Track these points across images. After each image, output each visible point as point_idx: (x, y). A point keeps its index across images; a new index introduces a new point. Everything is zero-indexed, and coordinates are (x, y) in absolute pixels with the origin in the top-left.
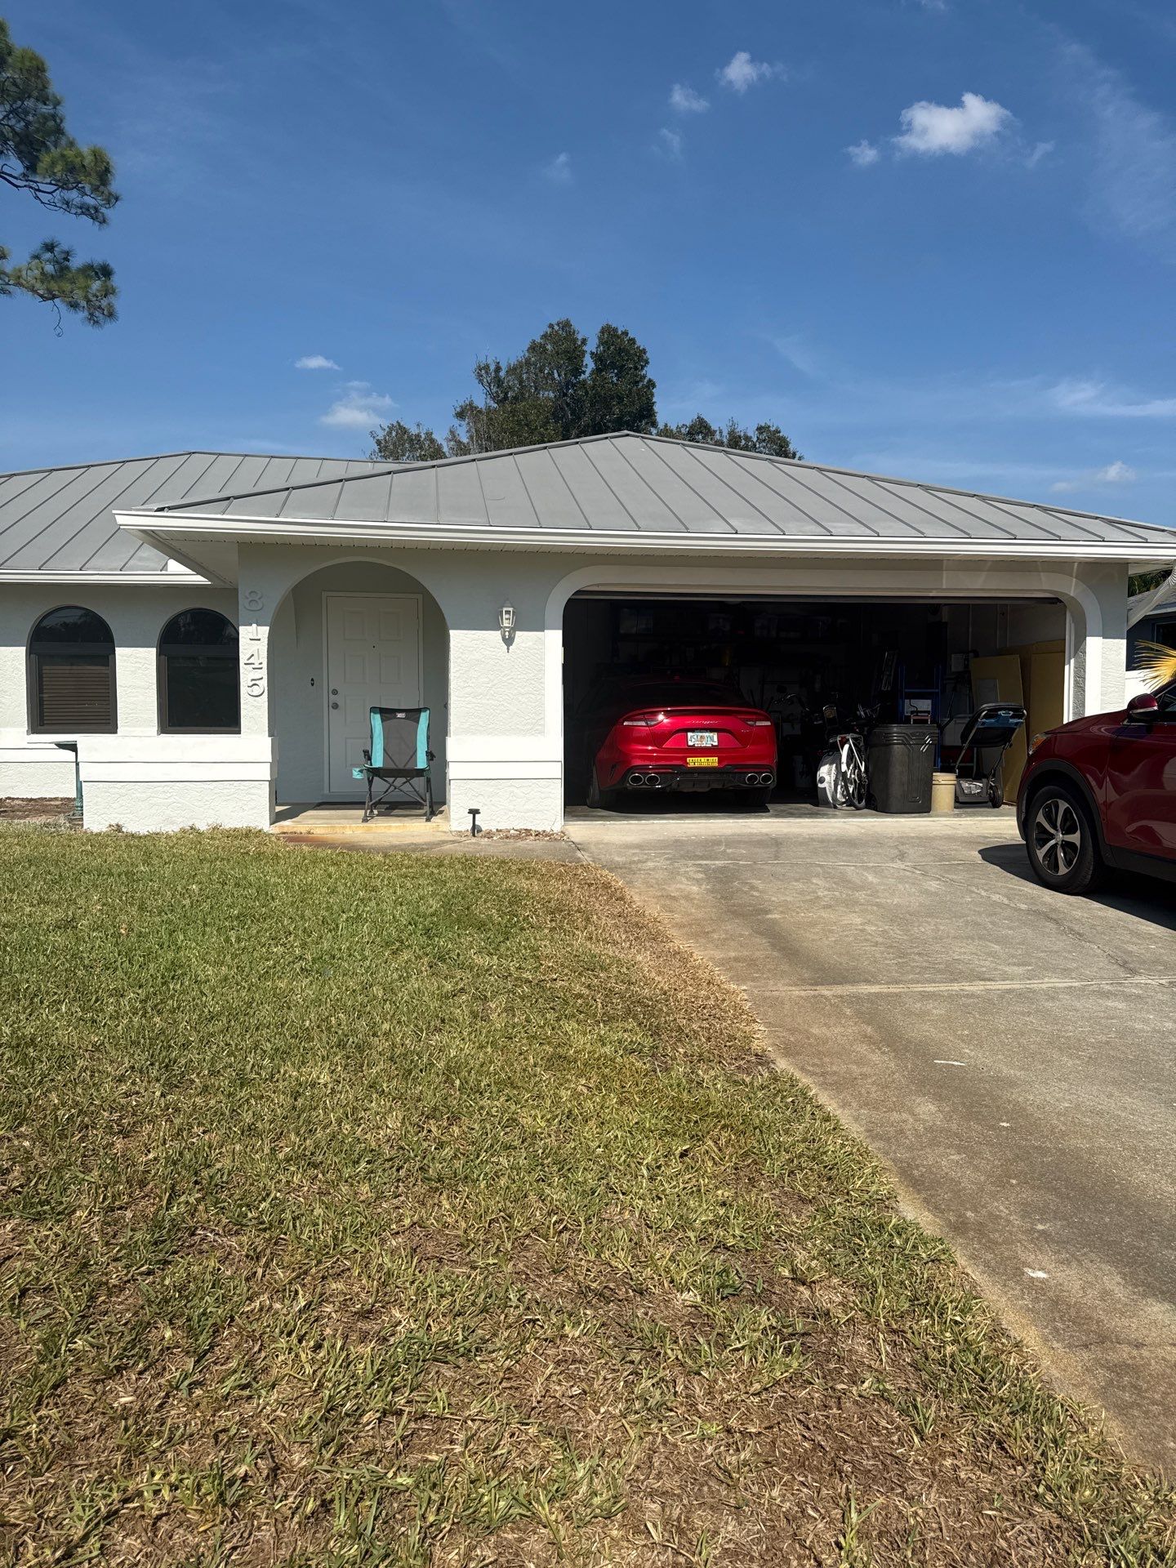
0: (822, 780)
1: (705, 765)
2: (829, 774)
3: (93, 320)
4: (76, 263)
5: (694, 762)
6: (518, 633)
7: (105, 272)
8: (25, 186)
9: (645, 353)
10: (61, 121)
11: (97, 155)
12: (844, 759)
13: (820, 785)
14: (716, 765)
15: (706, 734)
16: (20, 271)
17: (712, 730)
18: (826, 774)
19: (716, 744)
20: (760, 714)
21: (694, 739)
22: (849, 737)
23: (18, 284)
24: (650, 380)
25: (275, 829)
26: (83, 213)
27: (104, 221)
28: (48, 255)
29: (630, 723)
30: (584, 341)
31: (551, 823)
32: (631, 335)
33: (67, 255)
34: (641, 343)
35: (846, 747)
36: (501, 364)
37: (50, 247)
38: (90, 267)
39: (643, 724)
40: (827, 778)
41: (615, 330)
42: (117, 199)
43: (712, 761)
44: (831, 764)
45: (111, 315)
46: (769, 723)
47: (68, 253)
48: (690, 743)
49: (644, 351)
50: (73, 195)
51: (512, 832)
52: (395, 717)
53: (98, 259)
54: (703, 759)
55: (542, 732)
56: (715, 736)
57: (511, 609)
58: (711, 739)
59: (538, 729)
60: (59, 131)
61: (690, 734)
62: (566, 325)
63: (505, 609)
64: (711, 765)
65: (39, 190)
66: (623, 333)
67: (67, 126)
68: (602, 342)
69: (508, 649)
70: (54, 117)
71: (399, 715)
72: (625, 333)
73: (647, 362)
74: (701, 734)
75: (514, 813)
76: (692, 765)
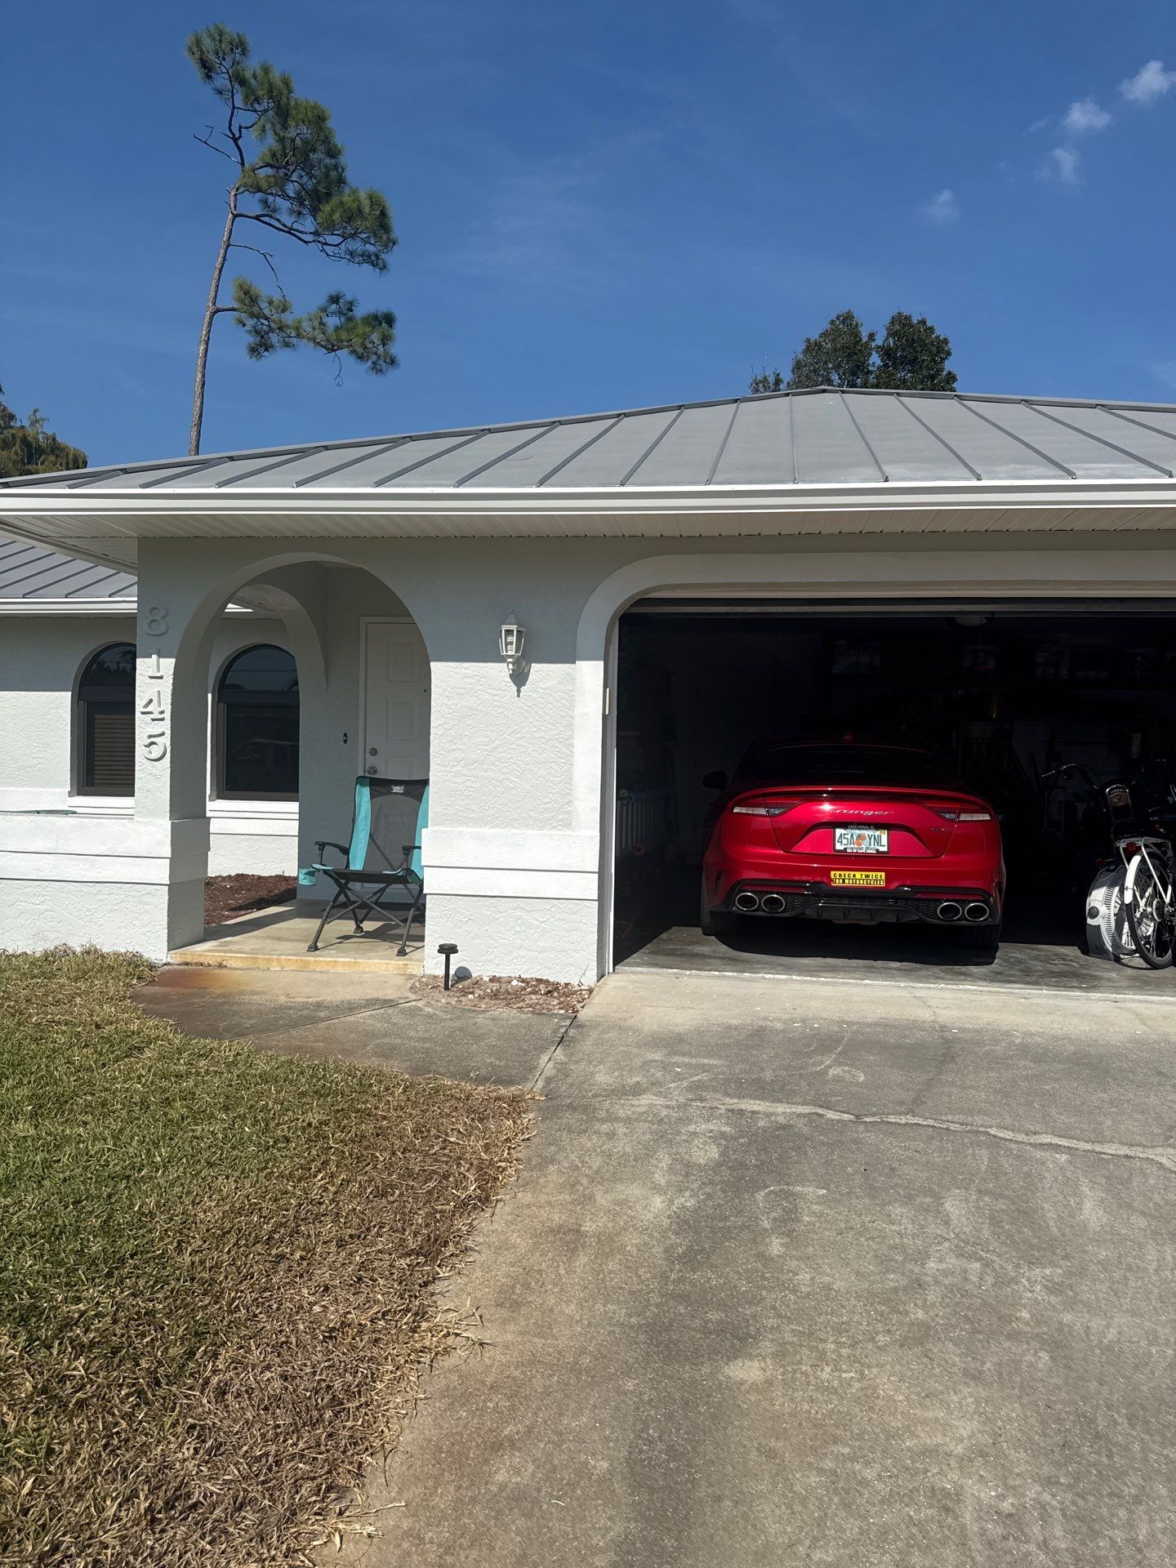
0: (1094, 913)
1: (862, 884)
2: (1107, 903)
3: (376, 369)
4: (360, 312)
5: (841, 878)
6: (535, 667)
7: (389, 319)
8: (314, 241)
9: (946, 344)
10: (343, 171)
11: (375, 200)
12: (1130, 880)
13: (1089, 921)
14: (883, 884)
15: (867, 833)
16: (299, 322)
17: (878, 827)
18: (1102, 903)
19: (885, 849)
20: (969, 802)
21: (845, 840)
22: (1140, 842)
23: (298, 335)
24: (949, 373)
25: (175, 958)
26: (365, 261)
27: (385, 267)
28: (334, 307)
29: (744, 810)
30: (872, 336)
31: (580, 972)
32: (929, 324)
33: (351, 306)
34: (940, 332)
35: (1136, 859)
36: (781, 376)
37: (335, 299)
38: (375, 317)
39: (762, 811)
40: (1103, 909)
41: (908, 318)
42: (394, 243)
43: (877, 879)
44: (1111, 886)
45: (393, 362)
46: (987, 817)
47: (351, 303)
48: (839, 847)
49: (946, 341)
50: (356, 245)
51: (515, 983)
52: (390, 792)
53: (382, 308)
54: (858, 875)
55: (568, 825)
56: (884, 836)
57: (514, 628)
58: (877, 841)
59: (561, 818)
60: (341, 181)
61: (839, 832)
62: (847, 318)
63: (504, 628)
64: (873, 884)
65: (326, 244)
66: (919, 322)
67: (349, 175)
68: (891, 334)
69: (519, 691)
70: (336, 167)
71: (397, 789)
72: (923, 322)
73: (949, 354)
74: (858, 832)
75: (522, 953)
76: (838, 883)
